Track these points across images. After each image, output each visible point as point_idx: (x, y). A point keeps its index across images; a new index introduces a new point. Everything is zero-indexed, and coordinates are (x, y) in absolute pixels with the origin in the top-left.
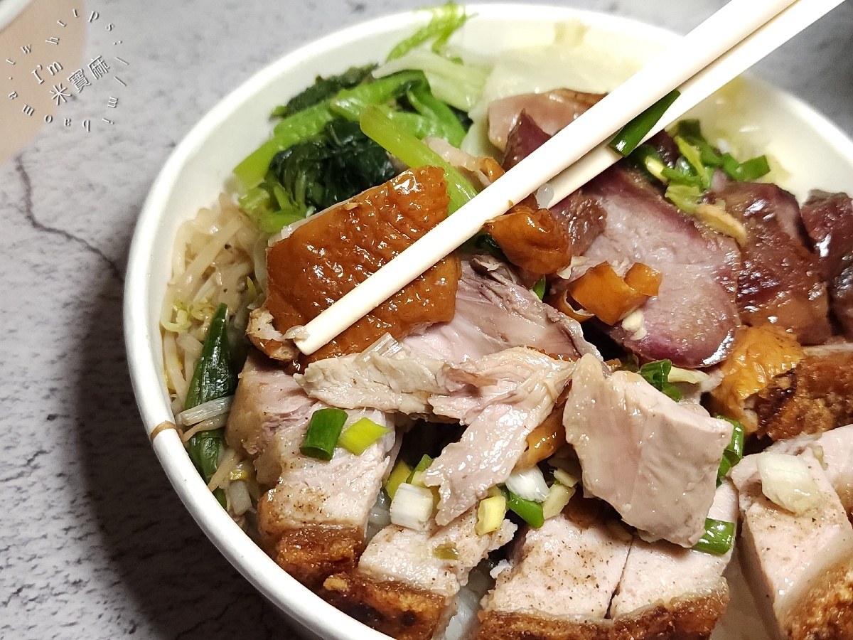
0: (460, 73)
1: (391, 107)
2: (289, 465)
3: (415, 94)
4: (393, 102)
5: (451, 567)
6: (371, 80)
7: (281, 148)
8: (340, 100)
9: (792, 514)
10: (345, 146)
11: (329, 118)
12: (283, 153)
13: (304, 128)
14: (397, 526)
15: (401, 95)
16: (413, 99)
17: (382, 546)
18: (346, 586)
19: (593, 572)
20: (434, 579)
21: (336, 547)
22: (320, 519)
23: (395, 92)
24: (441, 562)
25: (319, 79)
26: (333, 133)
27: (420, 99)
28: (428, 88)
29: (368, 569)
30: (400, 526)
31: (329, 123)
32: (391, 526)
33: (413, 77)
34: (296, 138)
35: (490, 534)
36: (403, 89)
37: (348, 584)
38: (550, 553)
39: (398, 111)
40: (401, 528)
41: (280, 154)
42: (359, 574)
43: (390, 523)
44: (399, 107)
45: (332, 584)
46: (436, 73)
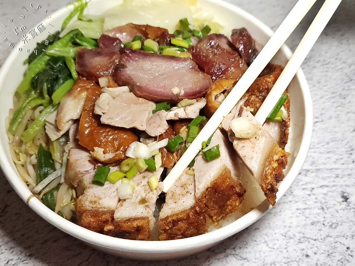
0: (93, 25)
1: (70, 47)
2: (88, 187)
3: (78, 39)
4: (70, 44)
5: (147, 206)
6: (59, 38)
7: (33, 76)
8: (50, 50)
9: (248, 139)
10: (58, 67)
11: (48, 58)
12: (34, 77)
13: (39, 65)
14: (123, 200)
15: (73, 40)
16: (78, 41)
17: (120, 209)
18: (112, 227)
19: (188, 190)
20: (142, 212)
21: (103, 216)
22: (98, 206)
23: (70, 40)
24: (143, 206)
25: (38, 44)
26: (52, 64)
27: (81, 40)
28: (82, 35)
29: (118, 218)
30: (124, 199)
31: (49, 60)
32: (121, 201)
33: (75, 32)
34: (37, 70)
35: (156, 189)
36: (72, 38)
37: (113, 226)
38: (172, 191)
39: (74, 47)
40: (125, 200)
41: (34, 78)
42: (116, 221)
43: (121, 200)
44: (74, 46)
45: (107, 229)
46: (84, 28)
